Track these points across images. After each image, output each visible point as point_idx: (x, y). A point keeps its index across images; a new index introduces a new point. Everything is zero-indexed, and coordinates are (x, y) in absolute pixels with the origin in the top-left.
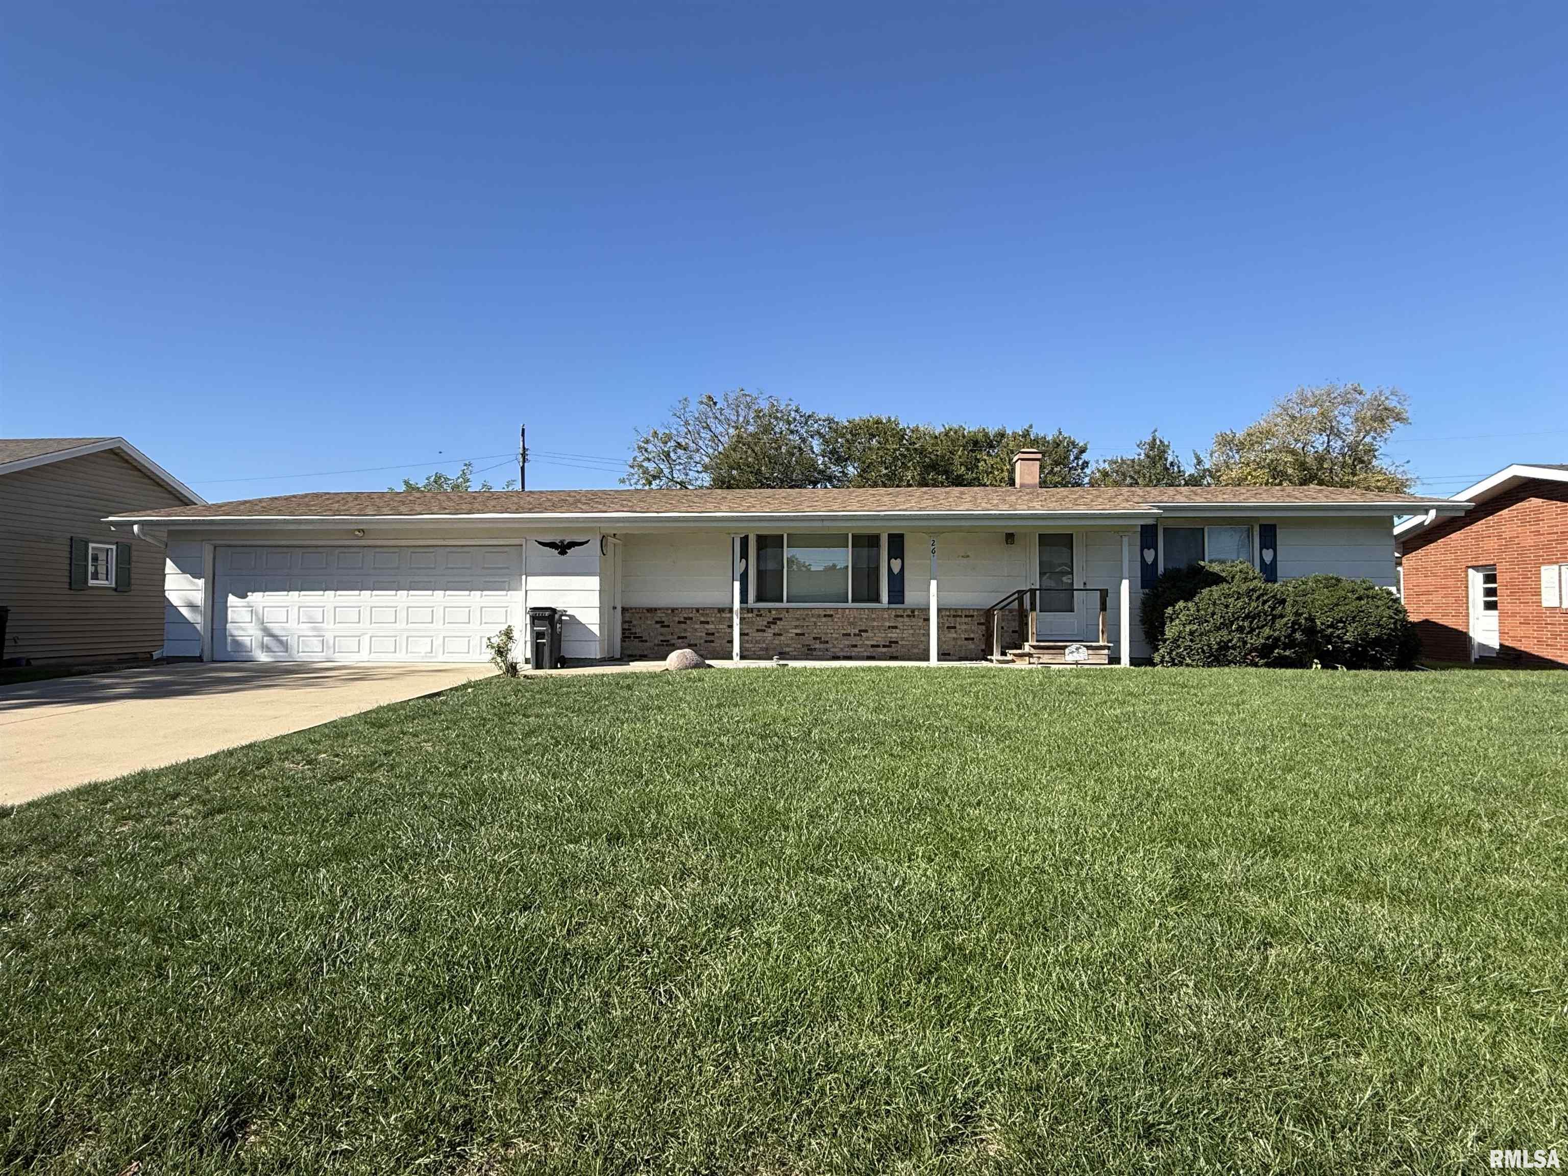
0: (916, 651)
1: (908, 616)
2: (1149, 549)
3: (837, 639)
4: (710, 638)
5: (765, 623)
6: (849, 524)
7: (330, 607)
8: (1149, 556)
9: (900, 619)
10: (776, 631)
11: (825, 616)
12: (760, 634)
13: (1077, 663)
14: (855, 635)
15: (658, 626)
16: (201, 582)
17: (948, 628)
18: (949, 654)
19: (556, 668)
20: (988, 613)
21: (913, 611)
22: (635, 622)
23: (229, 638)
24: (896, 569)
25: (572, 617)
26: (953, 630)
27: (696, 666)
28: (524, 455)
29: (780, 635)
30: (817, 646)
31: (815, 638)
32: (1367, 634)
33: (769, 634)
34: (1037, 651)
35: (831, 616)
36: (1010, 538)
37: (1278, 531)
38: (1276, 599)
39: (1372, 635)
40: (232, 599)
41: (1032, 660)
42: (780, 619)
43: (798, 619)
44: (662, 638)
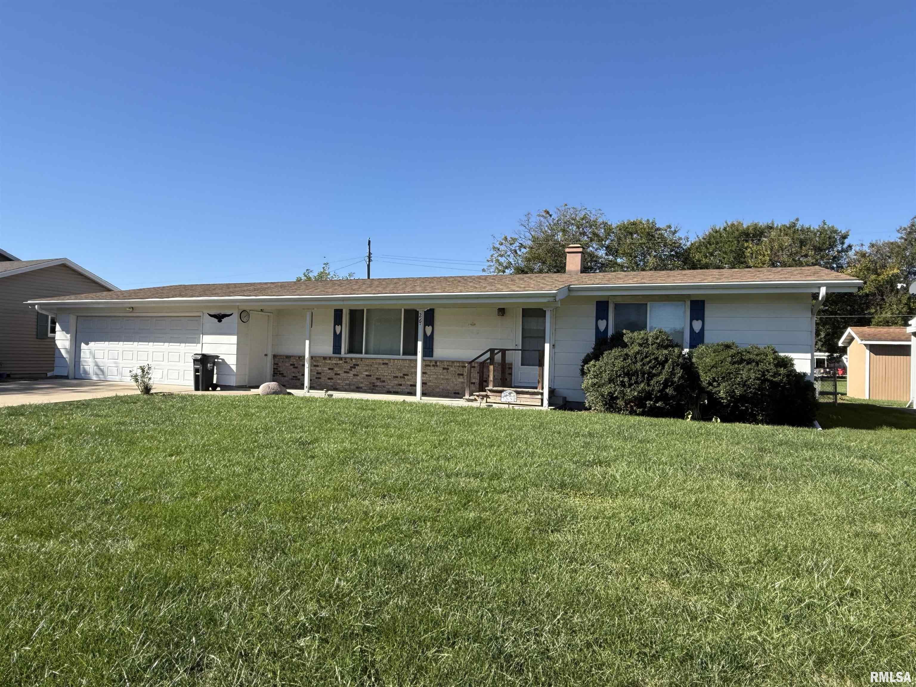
0: (438, 390)
1: (433, 366)
2: (602, 320)
3: (390, 379)
4: (319, 376)
5: (349, 367)
6: (401, 302)
7: (121, 350)
8: (602, 325)
9: (428, 368)
10: (355, 373)
11: (383, 364)
12: (346, 374)
13: (509, 404)
14: (401, 377)
15: (292, 367)
16: (68, 336)
17: (459, 374)
18: (458, 393)
19: (209, 390)
20: (483, 366)
21: (436, 362)
22: (280, 364)
23: (81, 367)
24: (429, 333)
25: (223, 360)
26: (461, 377)
27: (276, 393)
28: (369, 257)
29: (357, 375)
30: (378, 384)
31: (377, 379)
32: (734, 391)
33: (351, 375)
34: (493, 394)
35: (387, 364)
36: (502, 311)
37: (706, 305)
38: (658, 361)
39: (738, 393)
40: (83, 345)
41: (489, 400)
42: (358, 365)
43: (367, 365)
44: (294, 375)
